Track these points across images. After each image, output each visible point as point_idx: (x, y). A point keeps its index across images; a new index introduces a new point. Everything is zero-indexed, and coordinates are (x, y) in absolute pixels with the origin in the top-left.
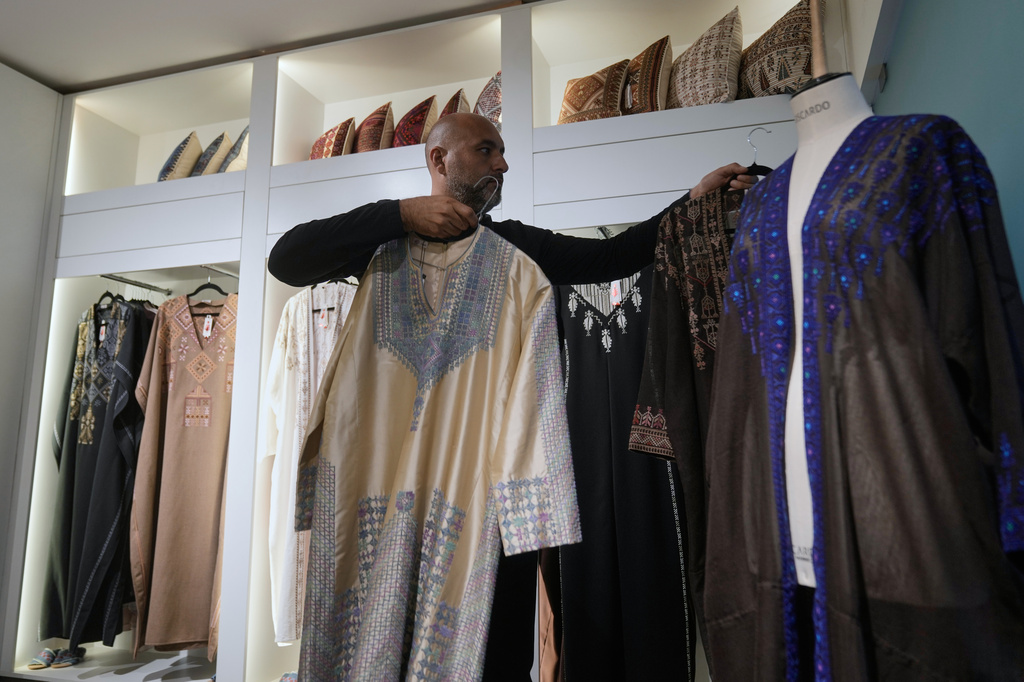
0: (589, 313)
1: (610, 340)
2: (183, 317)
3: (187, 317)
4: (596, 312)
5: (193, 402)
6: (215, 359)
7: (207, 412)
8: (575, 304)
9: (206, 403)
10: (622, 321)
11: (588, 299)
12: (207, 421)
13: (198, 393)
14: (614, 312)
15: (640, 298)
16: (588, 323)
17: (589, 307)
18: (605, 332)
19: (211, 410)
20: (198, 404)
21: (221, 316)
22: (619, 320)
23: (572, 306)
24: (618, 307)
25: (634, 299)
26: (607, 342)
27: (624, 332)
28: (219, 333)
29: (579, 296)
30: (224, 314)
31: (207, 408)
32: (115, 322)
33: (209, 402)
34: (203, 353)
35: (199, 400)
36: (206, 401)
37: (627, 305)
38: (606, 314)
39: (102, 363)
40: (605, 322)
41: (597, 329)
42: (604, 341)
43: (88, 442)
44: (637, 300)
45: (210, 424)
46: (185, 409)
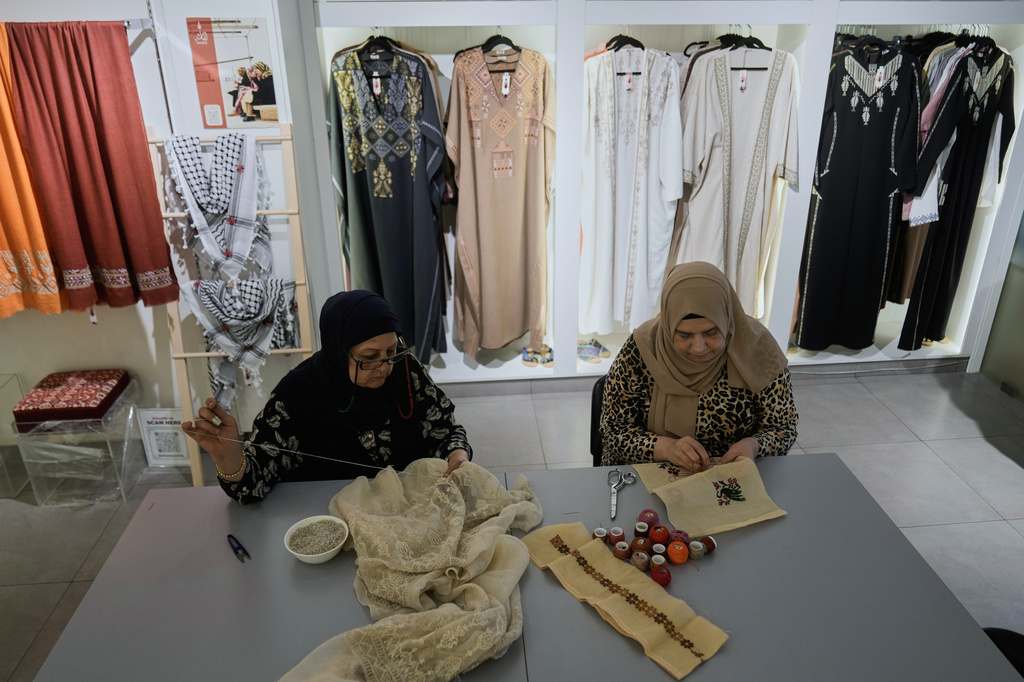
0: (856, 93)
1: (868, 116)
2: (482, 74)
3: (485, 75)
4: (862, 92)
5: (499, 156)
6: (515, 115)
7: (511, 164)
8: (847, 85)
9: (509, 156)
10: (880, 102)
11: (857, 82)
12: (511, 171)
13: (502, 148)
14: (875, 94)
15: (896, 84)
16: (854, 101)
17: (858, 88)
18: (866, 109)
19: (513, 162)
20: (503, 158)
21: (517, 73)
22: (878, 100)
23: (845, 86)
24: (879, 90)
25: (892, 85)
26: (866, 117)
27: (880, 110)
28: (516, 90)
29: (851, 78)
30: (519, 71)
31: (510, 160)
32: (399, 77)
33: (512, 155)
34: (503, 110)
35: (502, 153)
36: (509, 154)
37: (886, 90)
38: (869, 95)
39: (390, 119)
40: (867, 101)
41: (860, 106)
42: (864, 116)
43: (388, 195)
44: (894, 86)
45: (514, 175)
46: (492, 163)
